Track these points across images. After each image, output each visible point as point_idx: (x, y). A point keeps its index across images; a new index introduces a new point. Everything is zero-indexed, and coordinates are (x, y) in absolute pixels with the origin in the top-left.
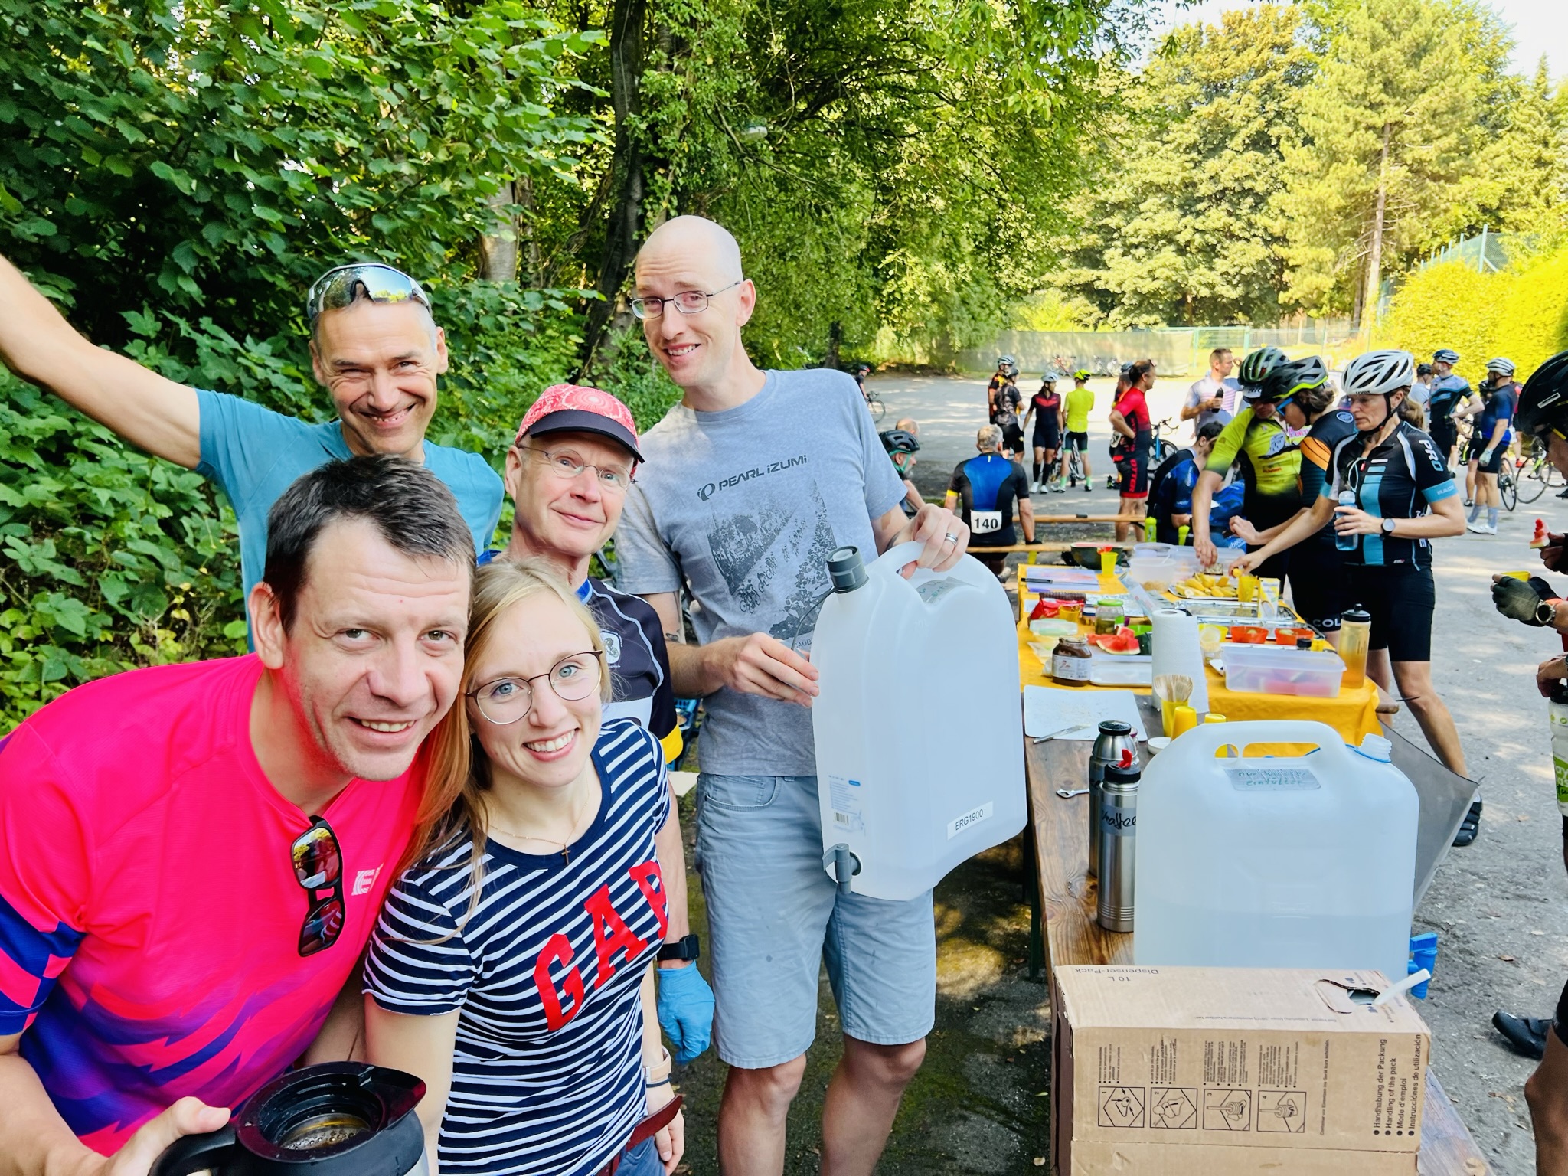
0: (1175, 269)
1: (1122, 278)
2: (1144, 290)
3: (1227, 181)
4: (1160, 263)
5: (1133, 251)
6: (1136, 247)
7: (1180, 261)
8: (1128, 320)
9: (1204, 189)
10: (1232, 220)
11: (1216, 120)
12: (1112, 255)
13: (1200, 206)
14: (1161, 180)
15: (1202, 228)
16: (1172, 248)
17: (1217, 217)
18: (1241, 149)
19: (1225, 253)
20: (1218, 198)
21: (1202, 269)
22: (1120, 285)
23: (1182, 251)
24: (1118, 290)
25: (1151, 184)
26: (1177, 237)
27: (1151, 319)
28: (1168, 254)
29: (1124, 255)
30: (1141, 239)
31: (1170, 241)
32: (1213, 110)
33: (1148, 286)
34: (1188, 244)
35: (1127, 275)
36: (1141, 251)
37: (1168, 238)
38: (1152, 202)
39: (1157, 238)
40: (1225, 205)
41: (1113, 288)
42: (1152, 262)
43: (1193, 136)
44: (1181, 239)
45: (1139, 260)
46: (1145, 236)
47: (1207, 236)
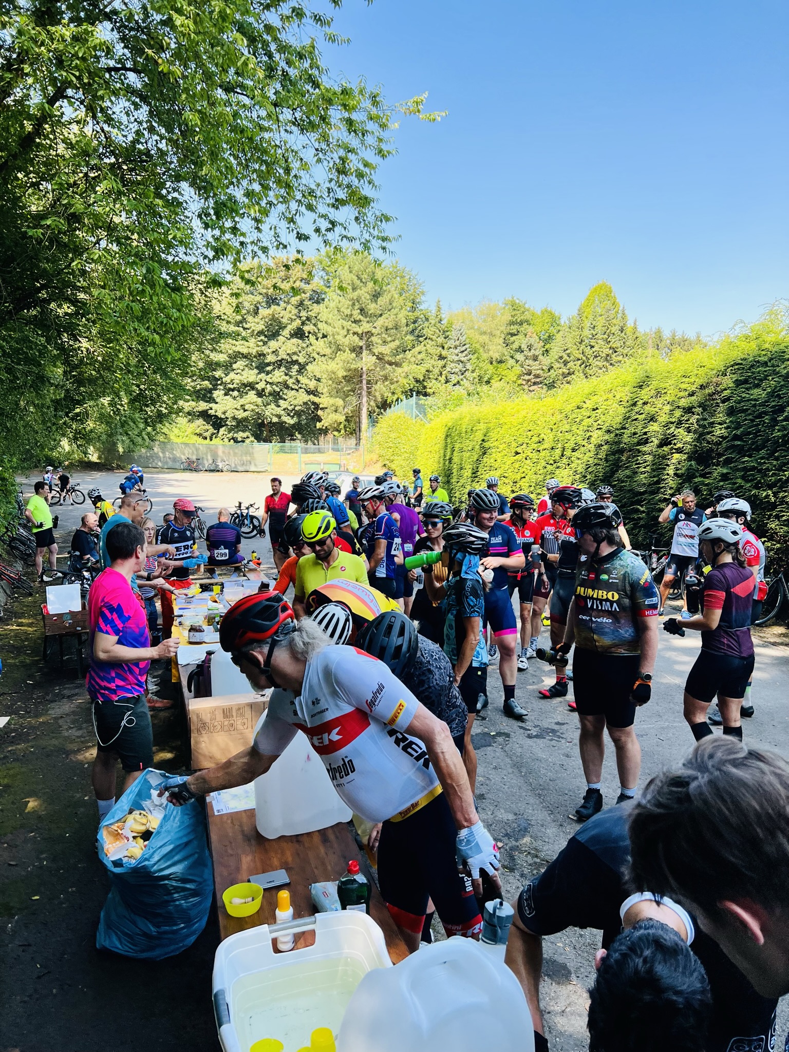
0: (257, 405)
1: (225, 409)
2: (240, 417)
3: (282, 355)
4: (247, 401)
5: (231, 393)
6: (233, 390)
7: (259, 400)
8: (230, 435)
9: (270, 358)
10: (287, 378)
11: (274, 319)
12: (218, 394)
13: (269, 368)
14: (245, 351)
15: (271, 381)
16: (254, 392)
17: (278, 376)
18: (289, 337)
19: (286, 397)
20: (279, 364)
21: (273, 406)
22: (224, 413)
23: (260, 394)
24: (223, 416)
25: (239, 352)
26: (257, 386)
27: (245, 435)
28: (252, 395)
29: (226, 394)
30: (235, 386)
31: (253, 388)
32: (271, 313)
33: (241, 415)
34: (263, 390)
35: (228, 408)
36: (236, 393)
37: (251, 386)
38: (240, 364)
39: (245, 385)
40: (283, 369)
41: (219, 414)
42: (242, 400)
43: (261, 327)
44: (260, 386)
45: (234, 398)
46: (238, 384)
47: (274, 386)
